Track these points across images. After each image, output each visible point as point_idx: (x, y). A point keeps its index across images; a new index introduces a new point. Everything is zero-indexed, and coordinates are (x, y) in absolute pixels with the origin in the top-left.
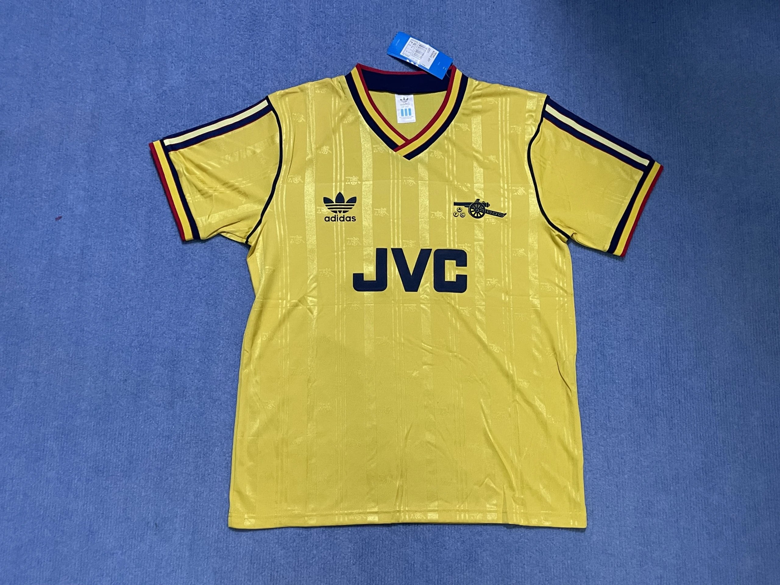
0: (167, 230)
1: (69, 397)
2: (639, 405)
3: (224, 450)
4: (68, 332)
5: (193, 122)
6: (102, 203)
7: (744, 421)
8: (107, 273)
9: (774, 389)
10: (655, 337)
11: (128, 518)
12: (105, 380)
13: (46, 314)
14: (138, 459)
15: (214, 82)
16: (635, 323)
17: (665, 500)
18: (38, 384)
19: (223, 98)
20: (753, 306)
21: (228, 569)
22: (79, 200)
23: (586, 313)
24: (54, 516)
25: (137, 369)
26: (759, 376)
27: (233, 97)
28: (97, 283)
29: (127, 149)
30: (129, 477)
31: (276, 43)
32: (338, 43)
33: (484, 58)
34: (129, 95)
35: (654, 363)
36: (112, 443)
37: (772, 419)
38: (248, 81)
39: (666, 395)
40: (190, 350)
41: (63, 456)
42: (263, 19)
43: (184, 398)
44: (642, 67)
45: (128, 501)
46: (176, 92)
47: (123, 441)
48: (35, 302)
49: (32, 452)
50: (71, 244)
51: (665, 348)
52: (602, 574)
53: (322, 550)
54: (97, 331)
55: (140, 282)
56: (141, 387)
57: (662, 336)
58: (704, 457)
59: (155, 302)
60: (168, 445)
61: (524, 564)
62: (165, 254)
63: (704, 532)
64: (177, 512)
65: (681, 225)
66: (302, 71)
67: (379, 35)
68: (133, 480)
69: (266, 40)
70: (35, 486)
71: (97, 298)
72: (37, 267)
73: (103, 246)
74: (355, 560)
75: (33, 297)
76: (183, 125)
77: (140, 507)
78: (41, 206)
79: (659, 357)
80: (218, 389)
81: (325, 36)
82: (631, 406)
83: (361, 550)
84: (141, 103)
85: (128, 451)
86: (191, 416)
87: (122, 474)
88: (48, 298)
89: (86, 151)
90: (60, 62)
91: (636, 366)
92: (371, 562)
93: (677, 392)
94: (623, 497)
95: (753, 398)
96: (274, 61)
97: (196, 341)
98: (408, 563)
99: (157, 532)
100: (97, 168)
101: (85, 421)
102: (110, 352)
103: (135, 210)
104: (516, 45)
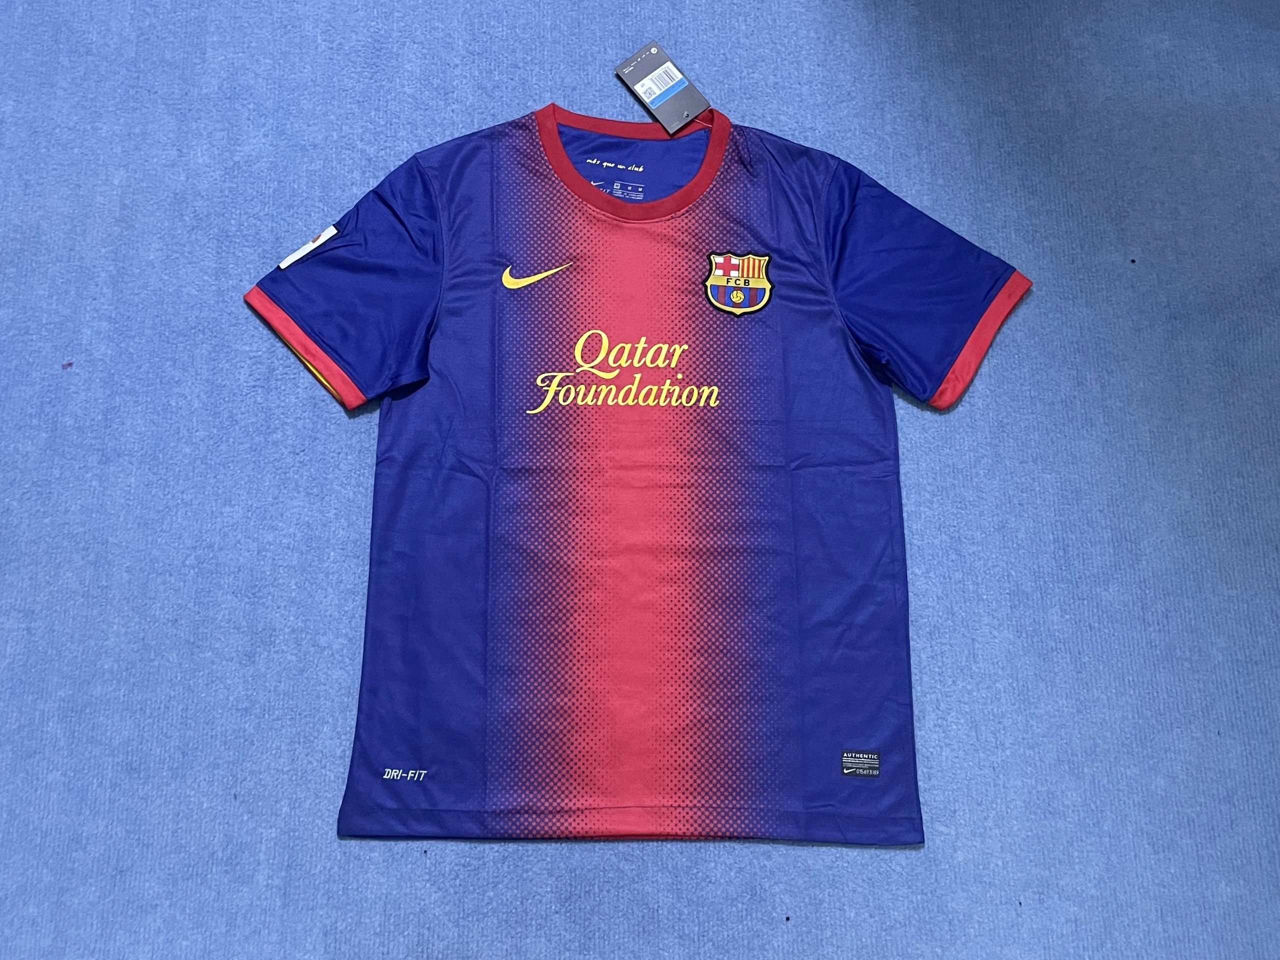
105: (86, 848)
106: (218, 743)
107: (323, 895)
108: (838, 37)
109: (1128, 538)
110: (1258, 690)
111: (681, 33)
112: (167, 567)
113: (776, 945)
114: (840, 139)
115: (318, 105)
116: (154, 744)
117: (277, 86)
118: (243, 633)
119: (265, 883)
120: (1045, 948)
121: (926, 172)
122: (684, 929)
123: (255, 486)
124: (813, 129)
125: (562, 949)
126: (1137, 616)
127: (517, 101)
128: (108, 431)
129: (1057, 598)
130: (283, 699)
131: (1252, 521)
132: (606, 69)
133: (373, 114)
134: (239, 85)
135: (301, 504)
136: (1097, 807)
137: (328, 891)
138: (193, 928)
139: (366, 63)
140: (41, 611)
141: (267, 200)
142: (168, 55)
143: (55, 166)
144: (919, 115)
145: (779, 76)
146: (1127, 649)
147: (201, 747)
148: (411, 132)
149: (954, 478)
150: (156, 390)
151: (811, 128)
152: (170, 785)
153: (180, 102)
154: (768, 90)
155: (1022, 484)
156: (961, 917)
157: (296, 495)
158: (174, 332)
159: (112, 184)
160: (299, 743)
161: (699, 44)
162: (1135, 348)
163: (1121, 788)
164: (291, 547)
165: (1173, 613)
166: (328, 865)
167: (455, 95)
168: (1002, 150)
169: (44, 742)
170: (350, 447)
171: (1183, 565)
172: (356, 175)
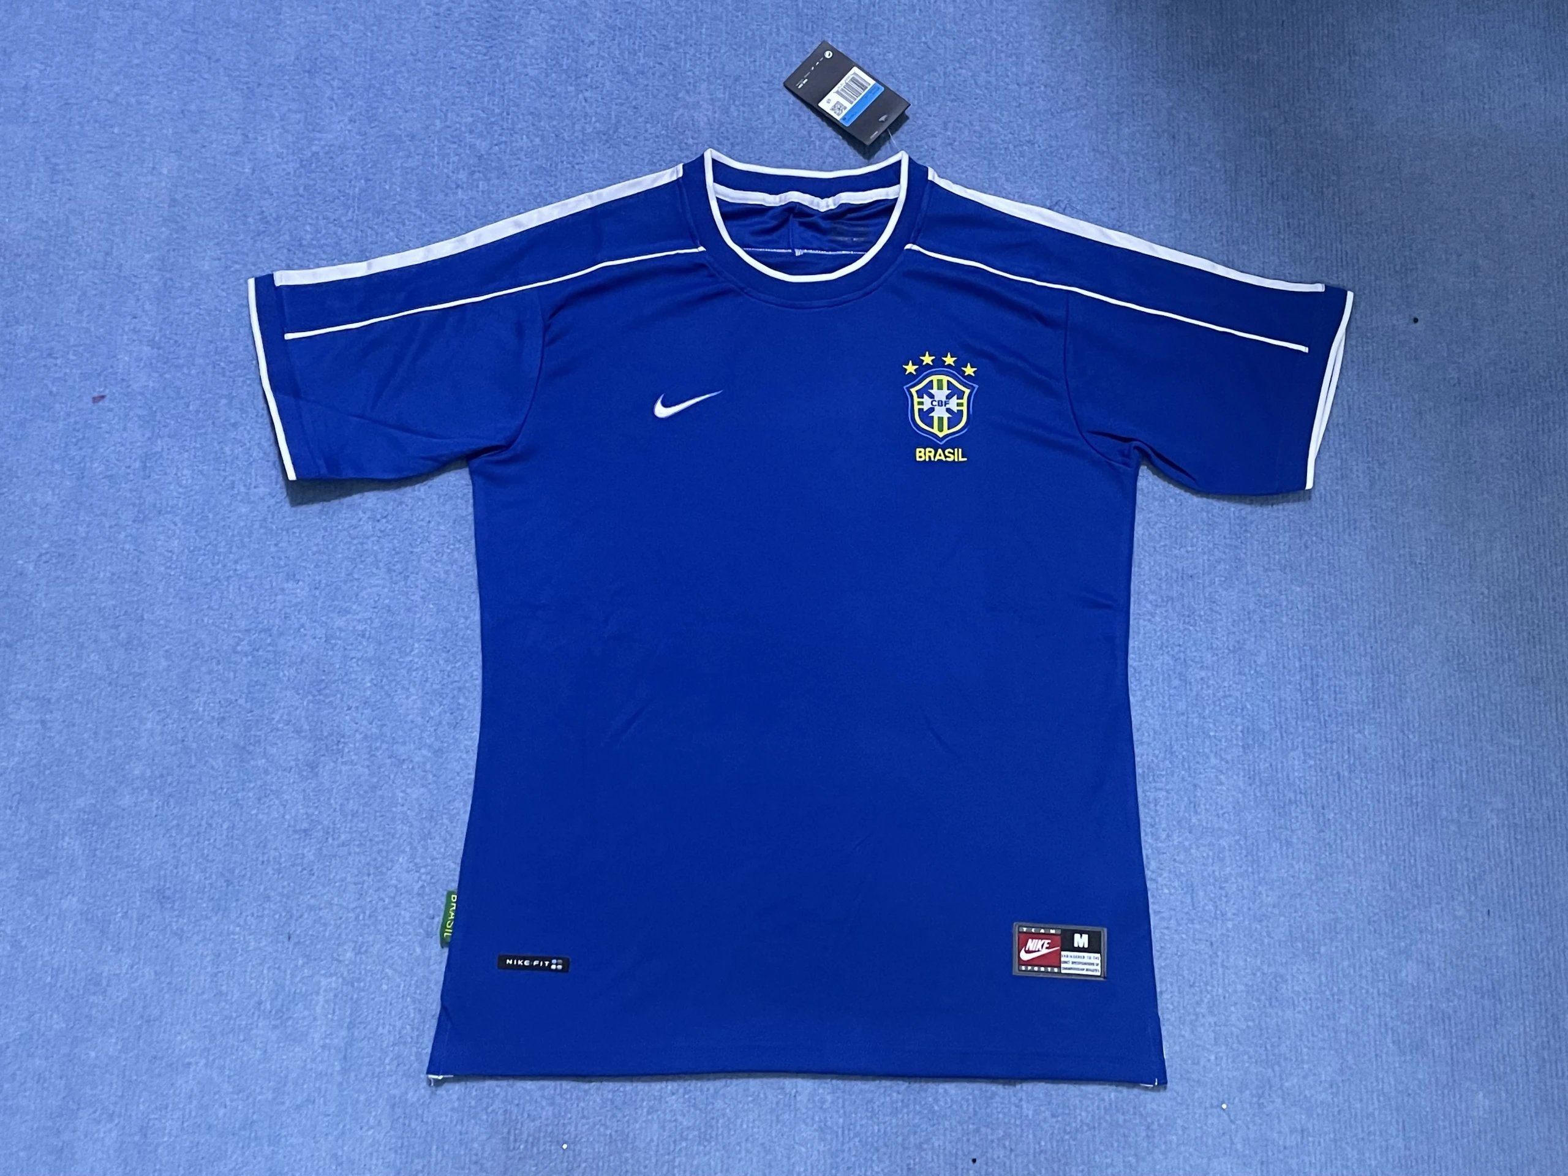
1: (109, 751)
5: (370, 215)
6: (185, 370)
7: (1471, 817)
9: (1532, 755)
11: (221, 993)
13: (68, 585)
15: (413, 138)
16: (1249, 619)
17: (1309, 973)
18: (49, 725)
21: (419, 1100)
24: (73, 987)
26: (1503, 726)
27: (451, 166)
28: (173, 527)
29: (237, 266)
30: (224, 910)
32: (661, 64)
33: (949, 94)
37: (1528, 815)
38: (481, 135)
39: (1312, 763)
41: (94, 867)
42: (514, 16)
44: (1266, 114)
46: (338, 156)
49: (32, 859)
50: (122, 449)
52: (1179, 1121)
54: (170, 621)
55: (257, 525)
57: (1305, 645)
58: (1388, 888)
59: (286, 565)
60: (304, 847)
61: (1021, 1100)
63: (1389, 1040)
64: (320, 982)
65: (1343, 425)
67: (742, 49)
68: (233, 916)
69: (518, 57)
70: (35, 927)
72: (54, 494)
73: (186, 455)
76: (351, 221)
82: (1241, 784)
84: (268, 176)
87: (211, 904)
89: (159, 270)
90: (111, 96)
91: (1252, 705)
96: (533, 97)
101: (141, 799)
103: (250, 385)
104: (1014, 69)
105: (105, 991)
106: (270, 871)
107: (392, 1060)
108: (1068, 28)
109: (1391, 669)
110: (1538, 863)
111: (874, 13)
112: (214, 653)
113: (936, 1145)
114: (1065, 157)
115: (418, 86)
116: (193, 868)
117: (368, 59)
118: (305, 737)
119: (321, 1043)
120: (1262, 1163)
121: (1169, 203)
122: (826, 1121)
123: (325, 557)
124: (1031, 143)
125: (678, 1137)
126: (1396, 765)
127: (666, 91)
128: (147, 482)
129: (1300, 739)
130: (351, 821)
131: (1543, 654)
132: (778, 55)
133: (486, 99)
134: (321, 55)
135: (380, 582)
136: (1333, 995)
137: (398, 1057)
138: (232, 1093)
139: (479, 34)
140: (58, 701)
141: (350, 202)
142: (234, 13)
143: (91, 148)
144: (1164, 131)
145: (993, 72)
146: (1381, 805)
147: (249, 875)
148: (533, 125)
149: (1182, 586)
150: (205, 433)
151: (1029, 142)
152: (210, 918)
153: (246, 74)
154: (978, 91)
155: (1266, 597)
156: (1162, 1121)
157: (374, 570)
158: (231, 362)
159: (160, 173)
160: (369, 875)
161: (895, 29)
162: (1415, 435)
163: (1364, 972)
164: (367, 634)
165: (1441, 764)
166: (399, 1024)
167: (589, 80)
168: (1264, 179)
169: (58, 860)
170: (442, 515)
171: (1457, 705)
172: (463, 176)
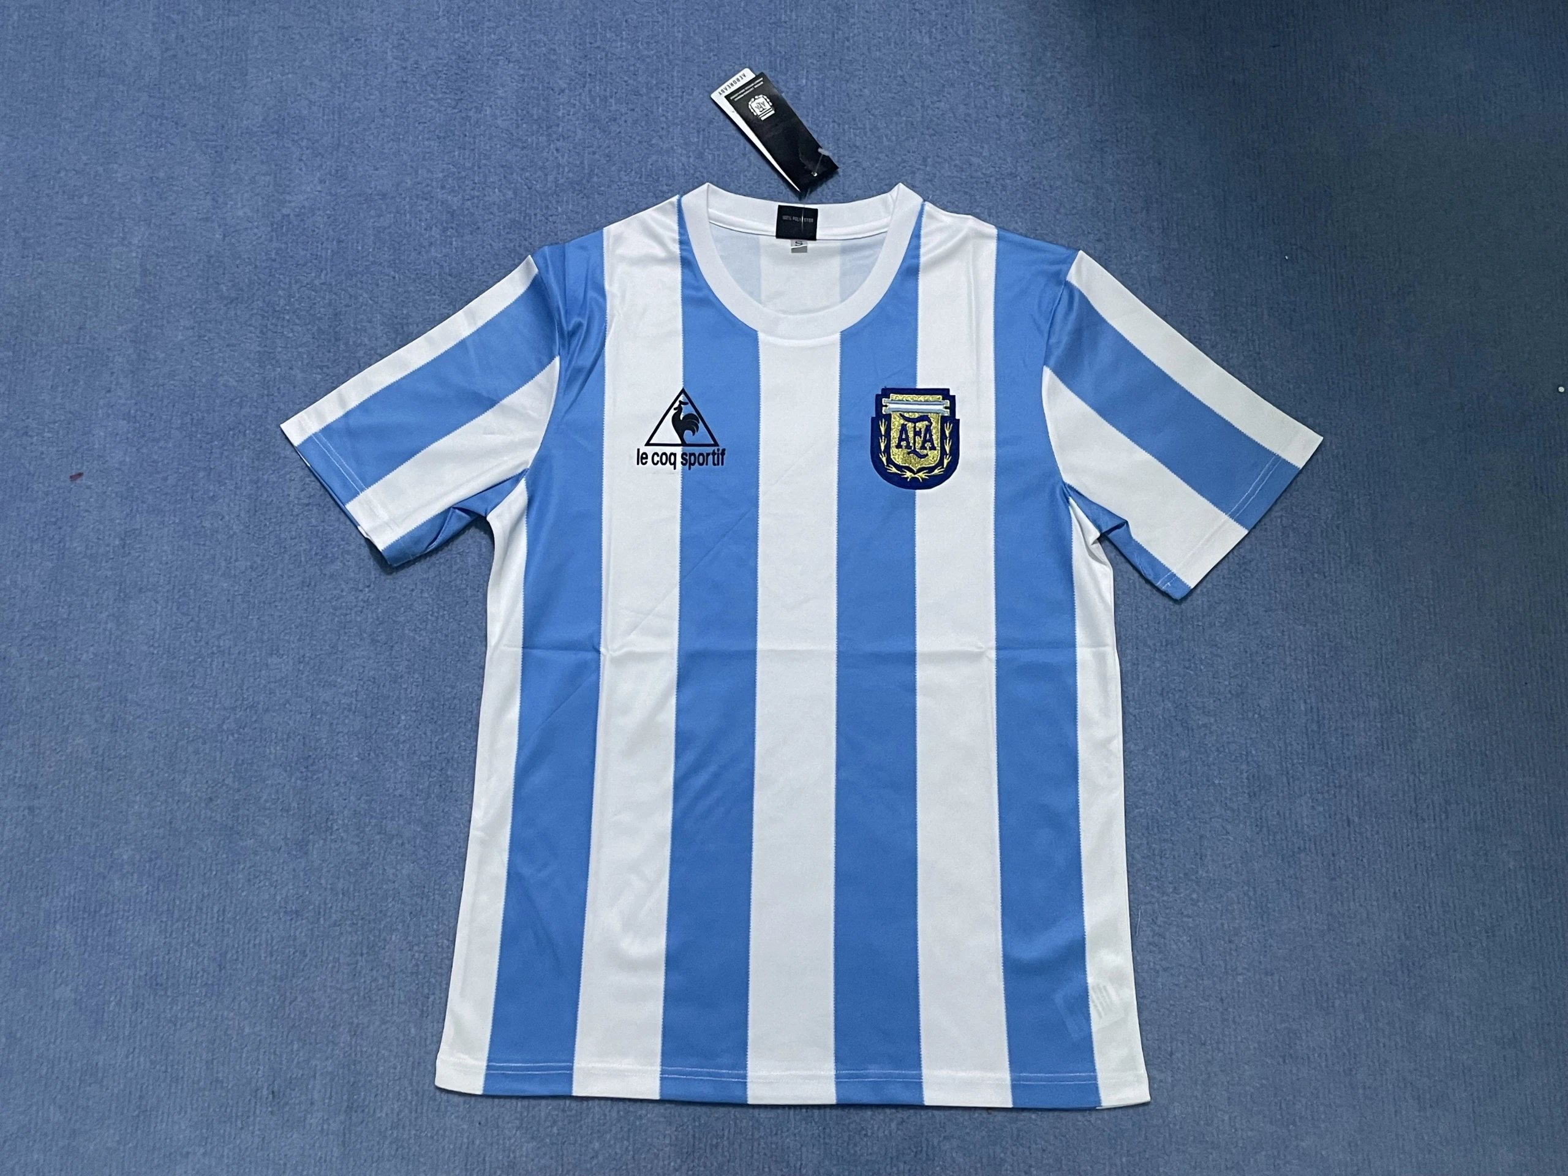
0: (292, 494)
2: (1265, 830)
3: (410, 938)
4: (94, 704)
8: (172, 583)
10: (1295, 688)
12: (170, 800)
14: (237, 960)
19: (402, 227)
20: (1498, 621)
22: (118, 439)
23: (1150, 642)
25: (235, 777)
31: (509, 112)
34: (217, 227)
35: (1294, 743)
36: (184, 928)
40: (341, 734)
43: (328, 833)
45: (215, 1046)
47: (206, 924)
48: (29, 645)
51: (1315, 710)
53: (612, 1142)
56: (240, 812)
62: (289, 541)
66: (561, 170)
71: (154, 636)
74: (679, 1161)
75: (26, 635)
77: (241, 1057)
78: (42, 453)
79: (1304, 730)
80: (396, 814)
81: (606, 97)
83: (691, 1140)
85: (216, 942)
86: (343, 869)
88: (56, 637)
92: (712, 1165)
93: (1343, 803)
94: (1234, 1022)
95: (1504, 812)
97: (351, 717)
98: (788, 1166)
99: (275, 1109)
100: (153, 373)
102: (180, 744)
